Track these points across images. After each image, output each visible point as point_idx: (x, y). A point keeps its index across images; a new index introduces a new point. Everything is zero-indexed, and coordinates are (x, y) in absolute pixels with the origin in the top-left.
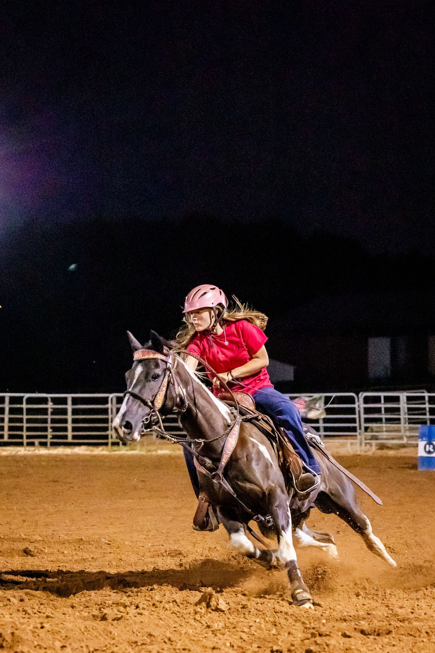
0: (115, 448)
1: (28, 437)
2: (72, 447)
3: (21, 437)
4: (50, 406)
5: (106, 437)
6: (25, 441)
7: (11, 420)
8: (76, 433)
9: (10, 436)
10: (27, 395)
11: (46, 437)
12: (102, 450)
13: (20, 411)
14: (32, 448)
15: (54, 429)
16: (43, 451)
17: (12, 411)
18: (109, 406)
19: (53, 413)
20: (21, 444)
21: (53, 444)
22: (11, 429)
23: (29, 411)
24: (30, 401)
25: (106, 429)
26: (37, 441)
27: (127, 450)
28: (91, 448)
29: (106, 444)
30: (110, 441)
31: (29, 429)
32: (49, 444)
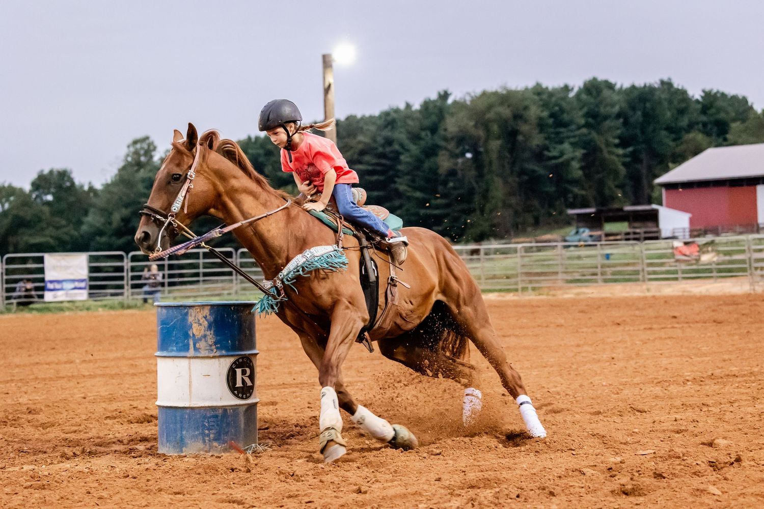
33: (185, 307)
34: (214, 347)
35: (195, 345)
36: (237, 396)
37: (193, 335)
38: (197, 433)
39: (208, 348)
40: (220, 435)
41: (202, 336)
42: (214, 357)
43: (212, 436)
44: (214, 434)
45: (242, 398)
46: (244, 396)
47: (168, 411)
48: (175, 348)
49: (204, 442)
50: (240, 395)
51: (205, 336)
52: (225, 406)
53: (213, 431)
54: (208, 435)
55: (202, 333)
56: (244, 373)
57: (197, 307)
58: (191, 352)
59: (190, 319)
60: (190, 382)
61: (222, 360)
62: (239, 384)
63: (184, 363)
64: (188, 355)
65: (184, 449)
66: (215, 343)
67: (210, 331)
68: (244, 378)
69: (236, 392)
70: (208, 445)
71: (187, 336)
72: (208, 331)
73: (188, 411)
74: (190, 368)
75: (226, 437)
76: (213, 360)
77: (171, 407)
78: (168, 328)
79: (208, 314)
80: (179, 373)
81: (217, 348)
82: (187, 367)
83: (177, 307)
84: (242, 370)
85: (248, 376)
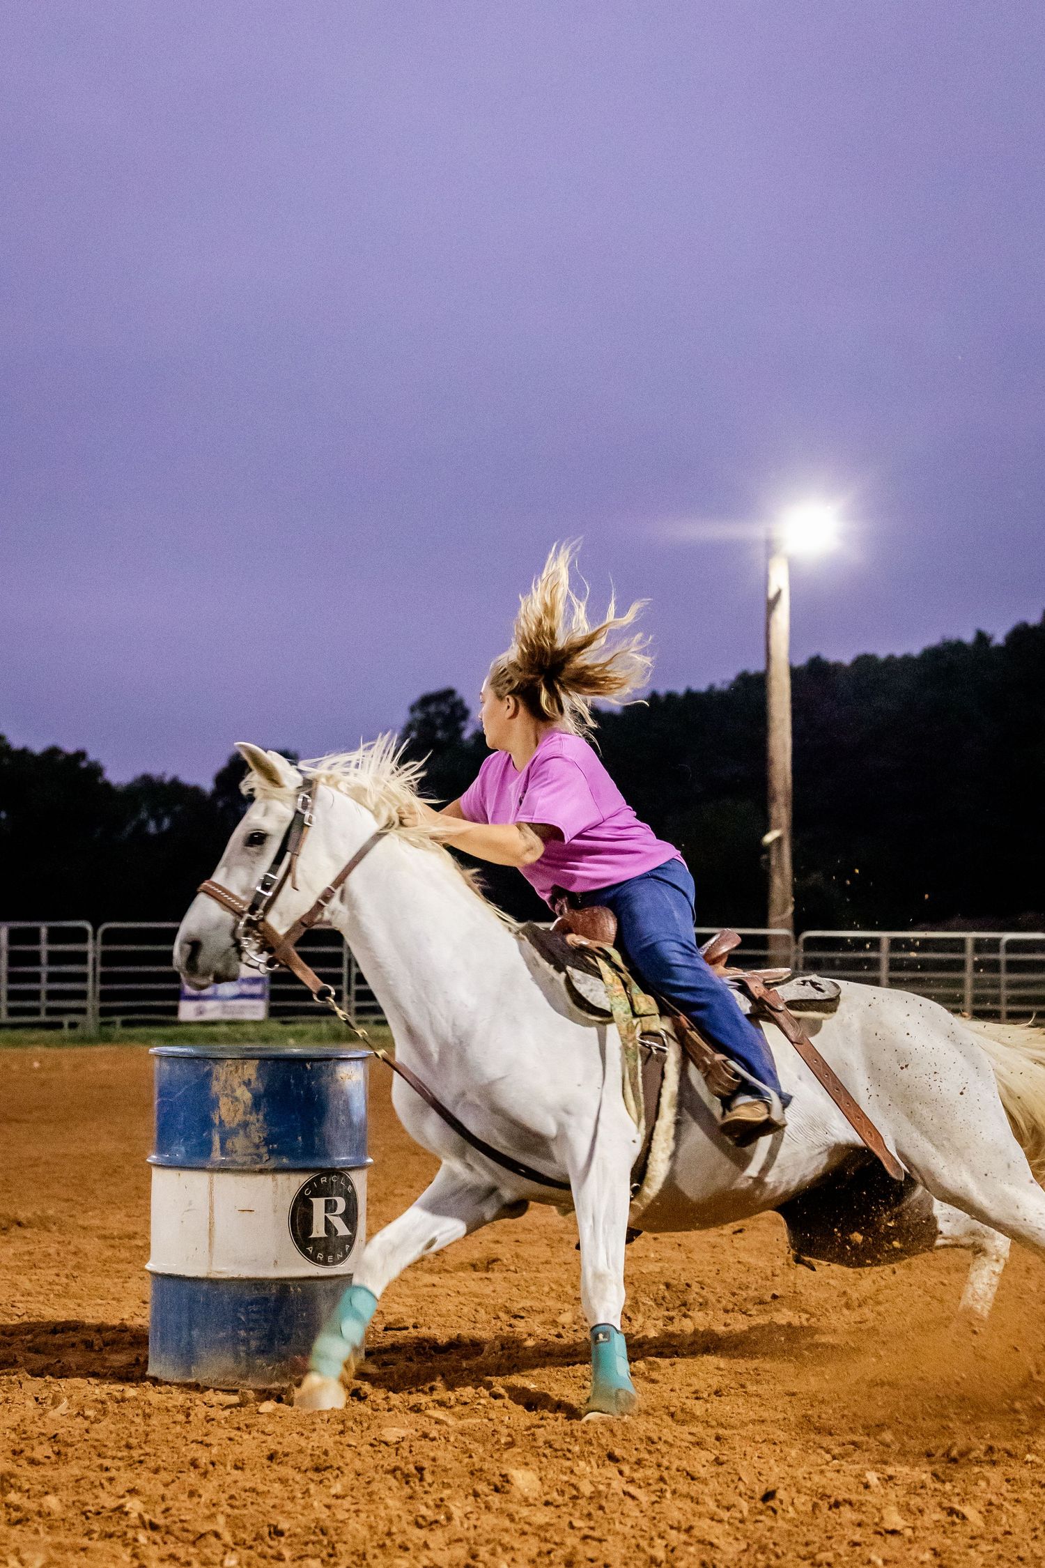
33: (203, 1058)
34: (263, 1150)
35: (223, 1142)
36: (313, 1258)
37: (221, 1122)
38: (222, 1334)
39: (251, 1150)
40: (271, 1342)
41: (238, 1125)
42: (261, 1172)
43: (253, 1343)
44: (258, 1338)
45: (325, 1263)
46: (330, 1257)
47: (167, 1284)
48: (183, 1149)
49: (236, 1356)
50: (320, 1256)
51: (245, 1125)
52: (285, 1279)
53: (256, 1334)
54: (246, 1342)
55: (240, 1117)
56: (330, 1206)
57: (229, 1062)
58: (216, 1158)
59: (216, 1087)
60: (211, 1224)
61: (281, 1178)
62: (318, 1231)
63: (198, 1180)
64: (209, 1163)
65: (193, 1368)
66: (267, 1142)
67: (257, 1113)
68: (331, 1218)
69: (310, 1249)
70: (244, 1362)
71: (207, 1123)
72: (251, 1113)
73: (205, 1286)
74: (211, 1192)
75: (284, 1347)
76: (261, 1178)
77: (170, 1277)
78: (171, 1104)
79: (253, 1078)
80: (190, 1204)
81: (271, 1152)
82: (206, 1191)
83: (190, 1058)
84: (326, 1201)
85: (340, 1215)
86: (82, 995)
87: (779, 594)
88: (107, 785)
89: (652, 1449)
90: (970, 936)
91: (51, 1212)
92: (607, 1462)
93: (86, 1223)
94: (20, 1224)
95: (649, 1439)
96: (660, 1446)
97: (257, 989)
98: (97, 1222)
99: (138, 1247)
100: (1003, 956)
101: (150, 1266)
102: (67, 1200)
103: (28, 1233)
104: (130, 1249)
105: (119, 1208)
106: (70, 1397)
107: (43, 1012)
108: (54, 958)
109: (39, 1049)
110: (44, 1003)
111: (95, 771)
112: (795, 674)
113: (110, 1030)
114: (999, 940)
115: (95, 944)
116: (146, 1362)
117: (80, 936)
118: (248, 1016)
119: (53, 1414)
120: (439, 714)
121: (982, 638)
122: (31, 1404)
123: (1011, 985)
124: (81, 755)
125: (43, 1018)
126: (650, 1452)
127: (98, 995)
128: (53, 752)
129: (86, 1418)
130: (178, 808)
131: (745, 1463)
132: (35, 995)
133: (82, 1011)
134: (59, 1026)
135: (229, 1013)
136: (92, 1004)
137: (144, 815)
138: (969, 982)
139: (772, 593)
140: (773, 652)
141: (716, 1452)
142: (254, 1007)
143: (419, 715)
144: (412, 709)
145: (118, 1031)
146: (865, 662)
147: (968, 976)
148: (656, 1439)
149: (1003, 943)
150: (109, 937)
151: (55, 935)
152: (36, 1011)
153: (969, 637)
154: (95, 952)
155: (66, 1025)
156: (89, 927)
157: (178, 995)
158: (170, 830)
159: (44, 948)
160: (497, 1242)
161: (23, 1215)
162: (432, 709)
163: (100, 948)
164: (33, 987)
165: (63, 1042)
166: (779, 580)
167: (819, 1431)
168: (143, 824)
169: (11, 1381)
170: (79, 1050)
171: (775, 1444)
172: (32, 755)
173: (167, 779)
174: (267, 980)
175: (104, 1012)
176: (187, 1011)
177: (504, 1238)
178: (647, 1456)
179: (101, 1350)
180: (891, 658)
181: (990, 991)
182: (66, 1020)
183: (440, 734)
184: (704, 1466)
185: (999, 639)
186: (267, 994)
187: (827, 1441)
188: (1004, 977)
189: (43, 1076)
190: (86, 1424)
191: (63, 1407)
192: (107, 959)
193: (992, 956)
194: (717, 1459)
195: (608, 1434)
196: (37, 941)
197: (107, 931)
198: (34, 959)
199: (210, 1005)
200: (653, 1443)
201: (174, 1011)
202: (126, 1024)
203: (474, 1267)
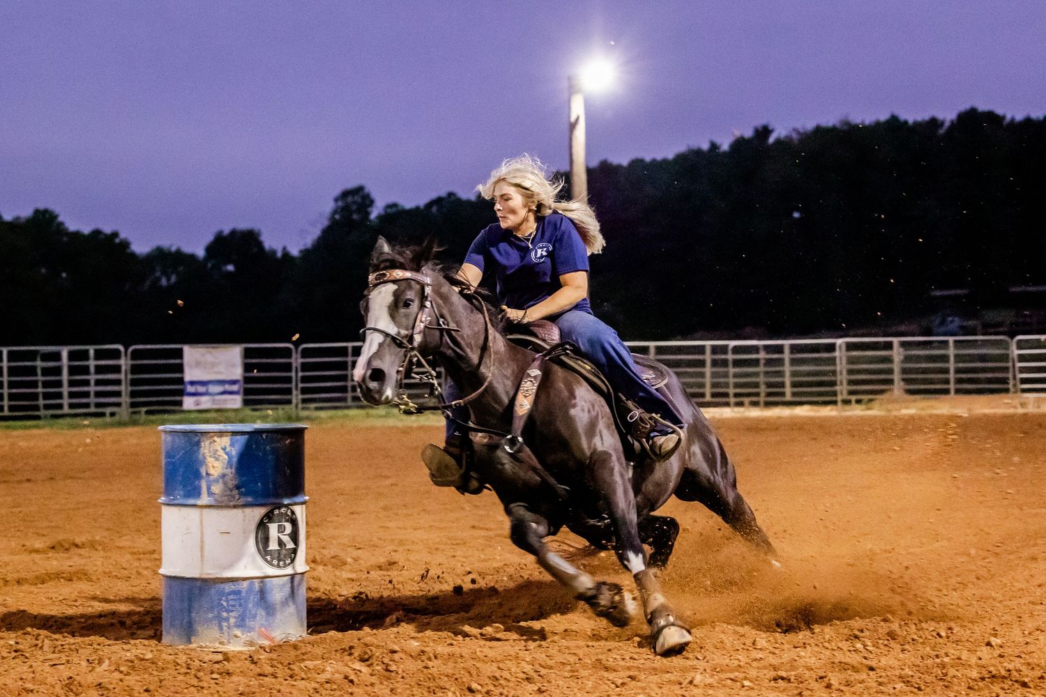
0: (847, 407)
1: (736, 395)
2: (792, 407)
3: (726, 395)
4: (762, 355)
5: (835, 394)
6: (732, 400)
7: (714, 375)
8: (796, 390)
9: (714, 395)
10: (733, 343)
11: (757, 394)
12: (831, 410)
13: (724, 363)
14: (741, 409)
15: (769, 385)
16: (755, 413)
17: (715, 363)
18: (837, 354)
19: (765, 365)
20: (727, 404)
21: (768, 404)
22: (714, 385)
23: (737, 363)
24: (737, 350)
25: (833, 384)
26: (746, 400)
27: (862, 410)
28: (815, 408)
29: (835, 403)
30: (839, 398)
31: (737, 385)
32: (762, 403)
33: (195, 433)
34: (235, 492)
35: (209, 489)
36: (270, 563)
37: (207, 474)
38: (210, 615)
39: (228, 493)
40: (243, 620)
41: (219, 476)
42: (235, 507)
43: (232, 621)
44: (235, 617)
45: (278, 566)
46: (281, 563)
47: (173, 583)
48: (182, 493)
49: (221, 628)
50: (275, 562)
51: (224, 476)
52: (252, 578)
53: (234, 614)
54: (227, 620)
55: (220, 471)
56: (281, 529)
57: (212, 434)
58: (205, 499)
59: (203, 451)
60: (202, 542)
61: (248, 511)
62: (274, 545)
63: (193, 514)
64: (199, 502)
65: (193, 639)
66: (238, 487)
67: (231, 468)
68: (282, 537)
69: (269, 558)
70: (226, 634)
71: (196, 475)
72: (227, 468)
73: (198, 584)
74: (201, 522)
75: (252, 623)
76: (235, 511)
77: (175, 578)
78: (173, 463)
79: (228, 445)
80: (188, 529)
81: (241, 494)
82: (198, 520)
83: (185, 433)
84: (279, 525)
85: (288, 535)
86: (118, 394)
87: (577, 119)
88: (133, 255)
89: (496, 684)
90: (708, 343)
91: (98, 538)
92: (467, 693)
93: (121, 545)
94: (77, 546)
95: (494, 677)
96: (502, 682)
97: (235, 388)
98: (128, 544)
99: (156, 559)
100: (730, 357)
101: (162, 571)
102: (108, 529)
103: (82, 551)
104: (150, 560)
105: (143, 534)
106: (109, 659)
107: (92, 405)
108: (99, 370)
109: (90, 430)
110: (92, 400)
111: (125, 245)
112: (589, 172)
113: (136, 417)
114: (727, 346)
115: (126, 360)
116: (161, 635)
117: (116, 354)
118: (229, 406)
119: (98, 669)
120: (354, 203)
121: (714, 146)
122: (84, 663)
123: (735, 376)
124: (115, 235)
125: (92, 410)
126: (495, 686)
127: (128, 393)
128: (97, 233)
129: (121, 672)
130: (181, 269)
131: (558, 691)
132: (87, 395)
133: (119, 405)
134: (103, 415)
135: (216, 404)
136: (125, 399)
137: (158, 274)
138: (708, 375)
139: (573, 119)
140: (575, 157)
141: (539, 685)
142: (233, 400)
143: (340, 204)
144: (336, 200)
145: (143, 417)
146: (637, 164)
147: (708, 370)
148: (499, 678)
149: (730, 348)
150: (136, 355)
151: (100, 355)
152: (87, 405)
153: (705, 146)
154: (126, 364)
155: (108, 414)
156: (121, 348)
157: (182, 393)
158: (175, 283)
159: (92, 363)
160: (395, 551)
161: (78, 540)
162: (350, 199)
163: (130, 362)
164: (86, 389)
165: (105, 426)
166: (577, 109)
167: (607, 669)
168: (159, 279)
169: (71, 649)
170: (115, 430)
171: (578, 678)
172: (84, 236)
173: (174, 249)
174: (242, 382)
175: (133, 405)
176: (188, 403)
177: (401, 549)
178: (493, 688)
179: (131, 627)
180: (654, 161)
181: (722, 380)
182: (108, 410)
183: (355, 217)
184: (531, 694)
185: (725, 147)
186: (242, 391)
187: (611, 676)
188: (732, 370)
189: (93, 448)
190: (121, 676)
191: (105, 665)
192: (135, 369)
193: (723, 357)
194: (539, 689)
195: (467, 675)
196: (87, 359)
197: (134, 352)
198: (85, 370)
199: (204, 399)
200: (497, 679)
201: (180, 403)
202: (148, 413)
203: (380, 568)
